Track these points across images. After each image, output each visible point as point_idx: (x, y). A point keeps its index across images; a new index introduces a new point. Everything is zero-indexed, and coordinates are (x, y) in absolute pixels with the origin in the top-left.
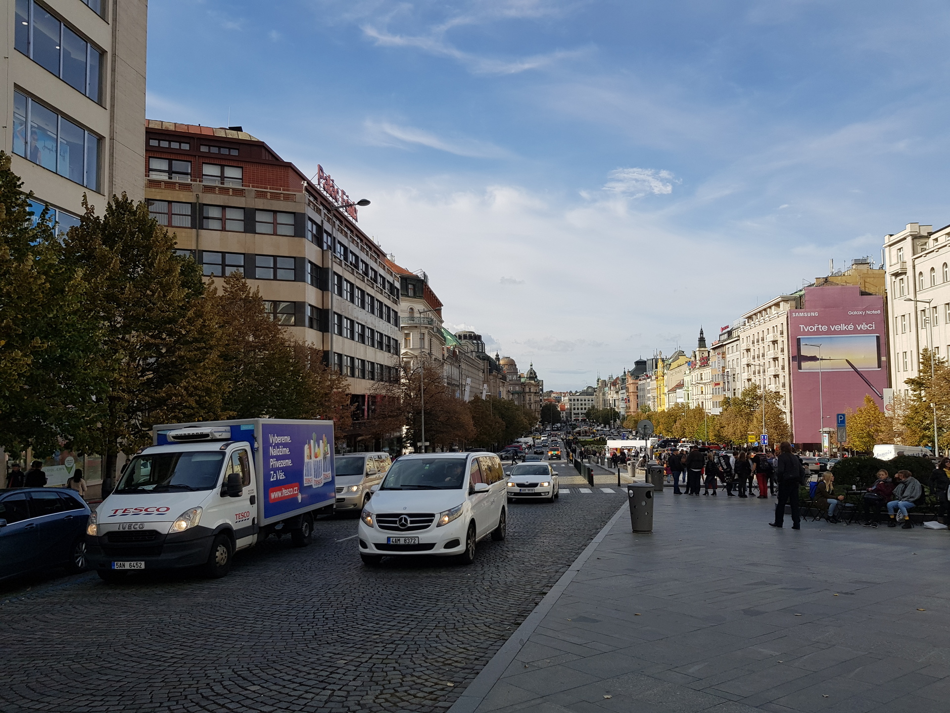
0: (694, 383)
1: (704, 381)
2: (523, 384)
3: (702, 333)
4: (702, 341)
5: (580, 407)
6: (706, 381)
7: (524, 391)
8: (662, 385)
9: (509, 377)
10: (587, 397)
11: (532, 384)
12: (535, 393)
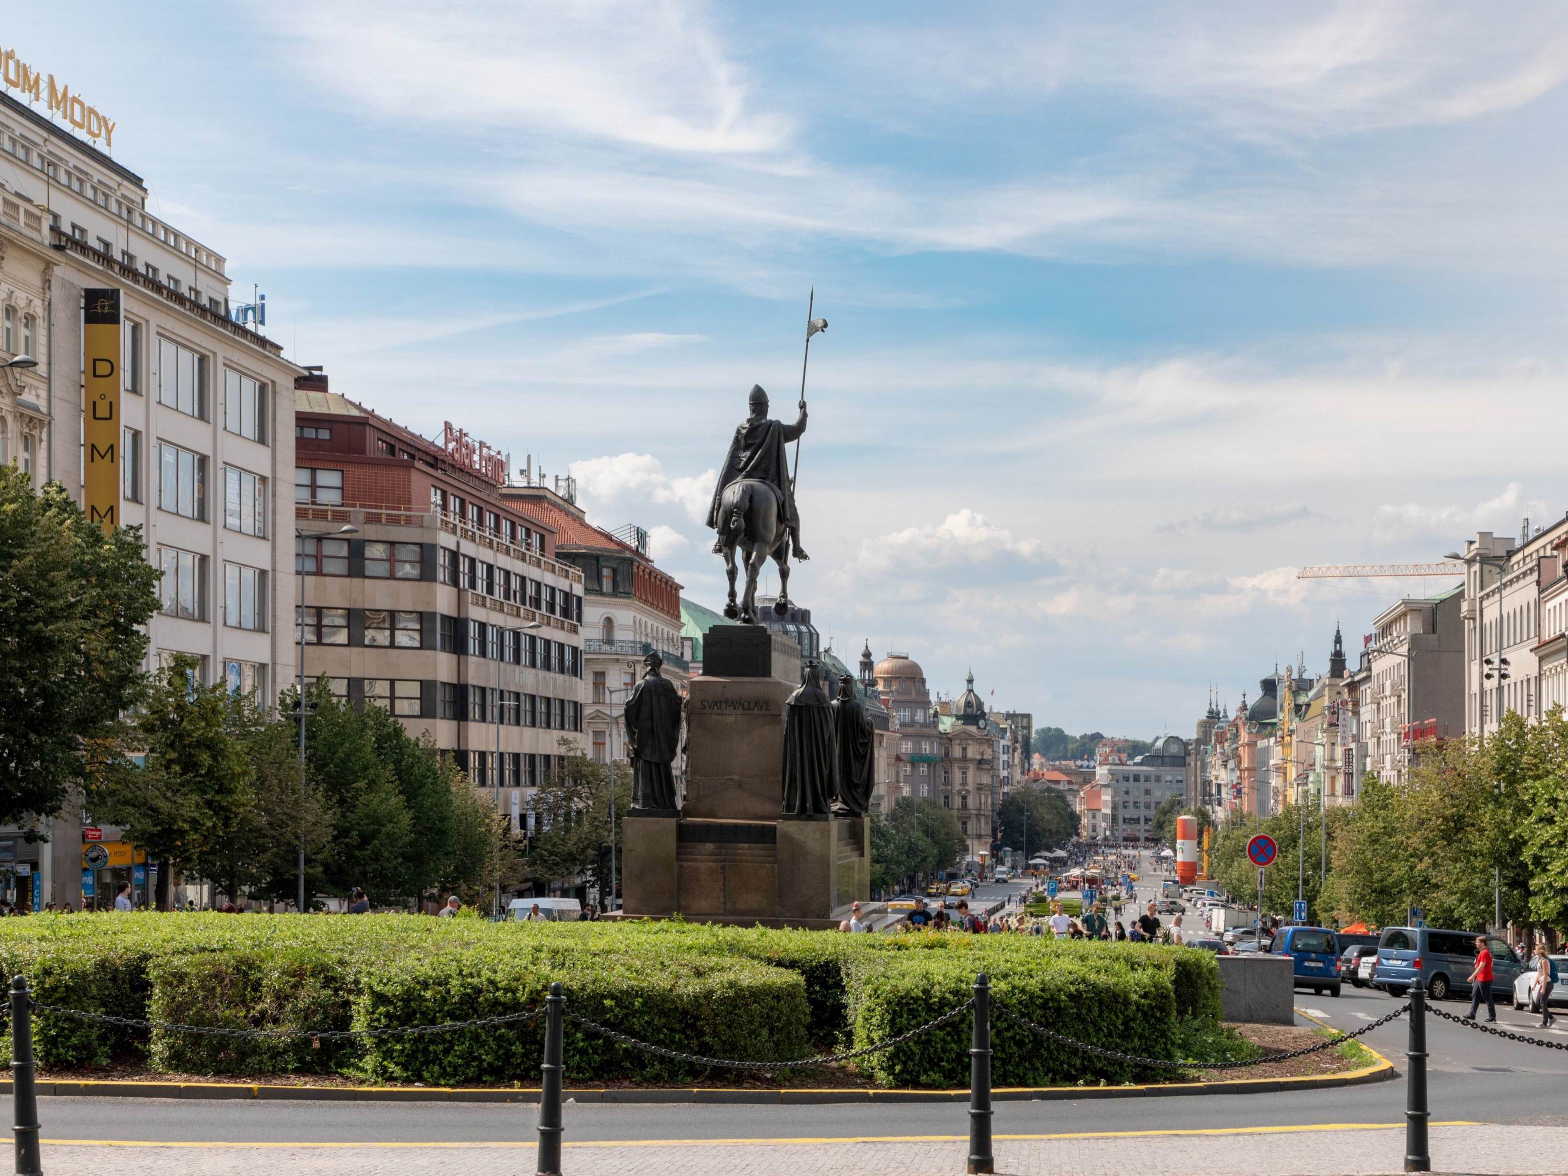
2: (943, 737)
7: (947, 755)
11: (971, 735)
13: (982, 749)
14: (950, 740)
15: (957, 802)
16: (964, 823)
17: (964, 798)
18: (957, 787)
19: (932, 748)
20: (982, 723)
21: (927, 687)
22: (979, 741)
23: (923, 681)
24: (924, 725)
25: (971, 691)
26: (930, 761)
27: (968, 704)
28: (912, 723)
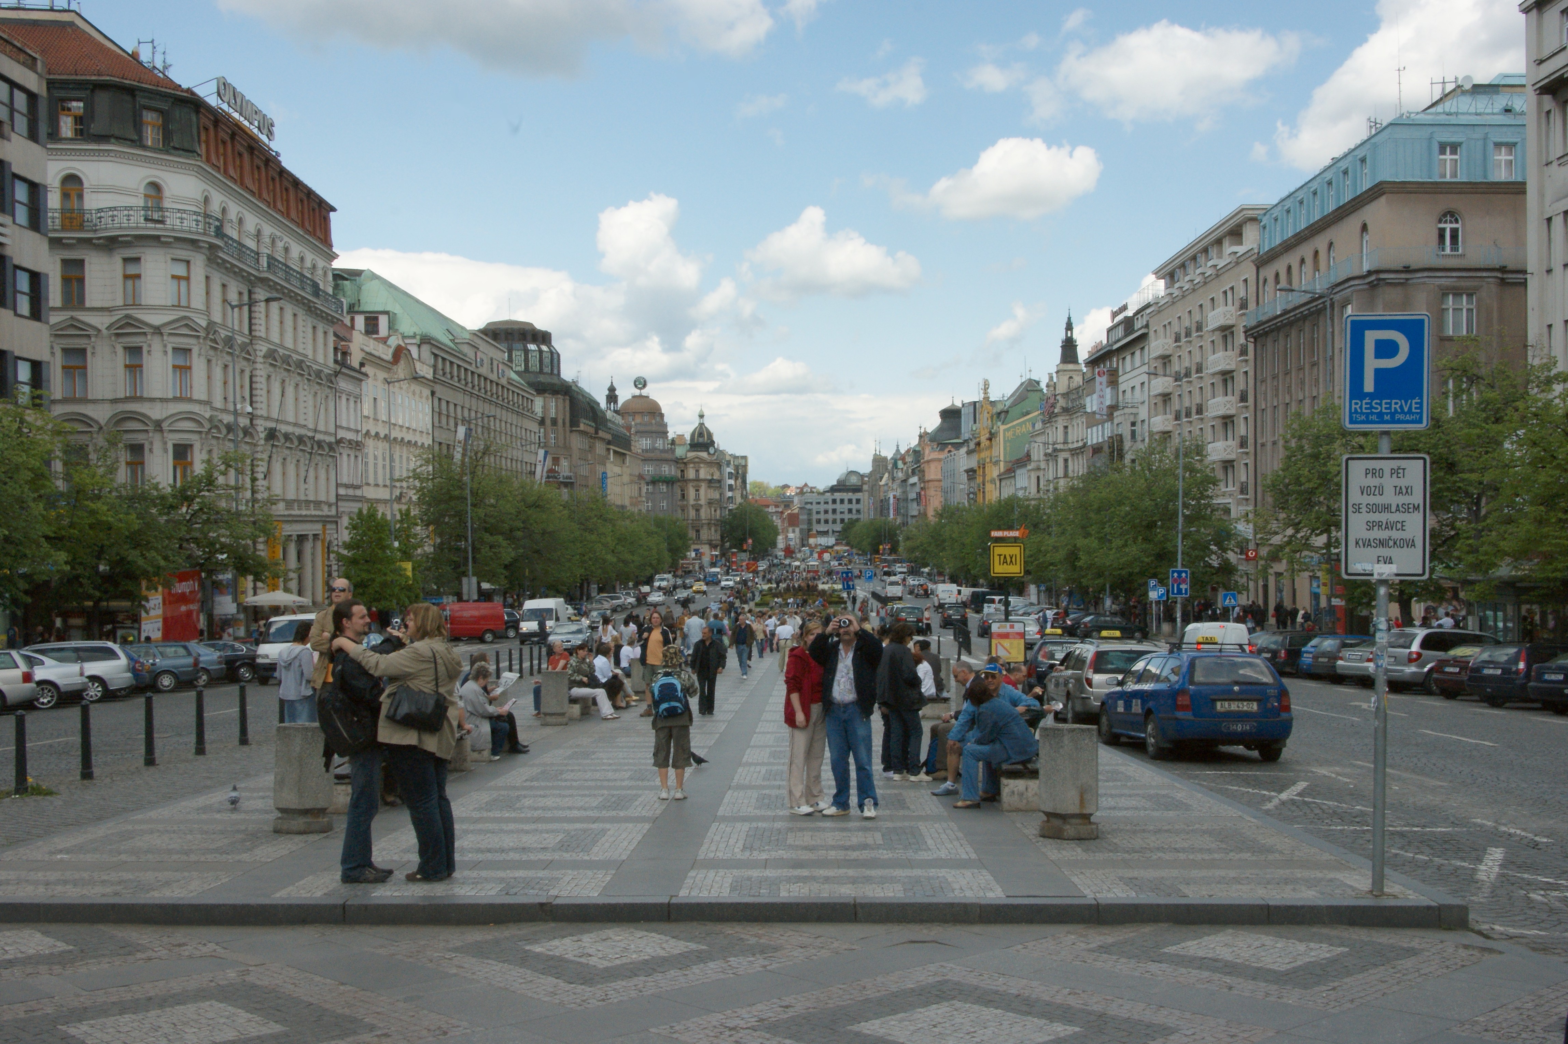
0: (1050, 451)
1: (1071, 446)
2: (679, 462)
3: (1069, 327)
4: (1069, 348)
5: (830, 516)
6: (1075, 445)
7: (683, 476)
8: (988, 460)
9: (642, 444)
10: (846, 496)
11: (702, 461)
12: (710, 481)
13: (712, 470)
14: (685, 463)
15: (692, 513)
16: (698, 531)
17: (697, 510)
18: (692, 502)
19: (670, 470)
20: (712, 450)
21: (666, 420)
22: (710, 464)
23: (662, 416)
24: (664, 451)
25: (702, 425)
26: (670, 482)
27: (701, 434)
28: (654, 449)
